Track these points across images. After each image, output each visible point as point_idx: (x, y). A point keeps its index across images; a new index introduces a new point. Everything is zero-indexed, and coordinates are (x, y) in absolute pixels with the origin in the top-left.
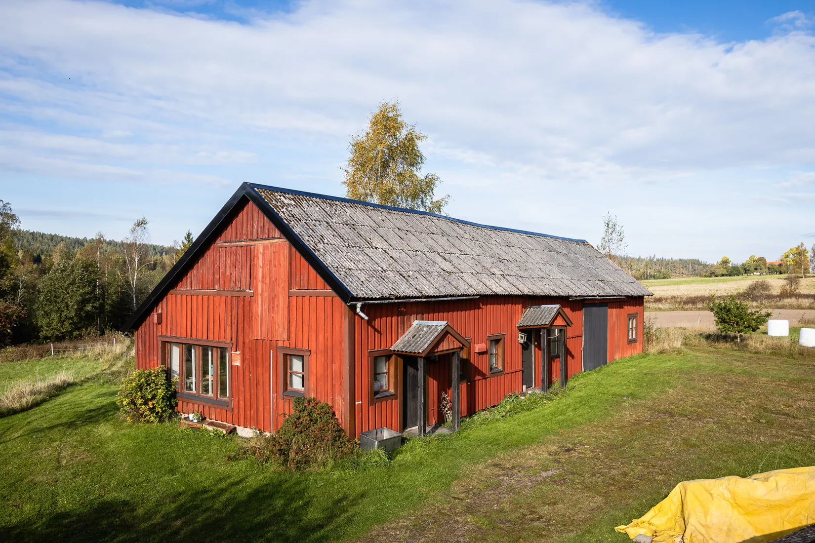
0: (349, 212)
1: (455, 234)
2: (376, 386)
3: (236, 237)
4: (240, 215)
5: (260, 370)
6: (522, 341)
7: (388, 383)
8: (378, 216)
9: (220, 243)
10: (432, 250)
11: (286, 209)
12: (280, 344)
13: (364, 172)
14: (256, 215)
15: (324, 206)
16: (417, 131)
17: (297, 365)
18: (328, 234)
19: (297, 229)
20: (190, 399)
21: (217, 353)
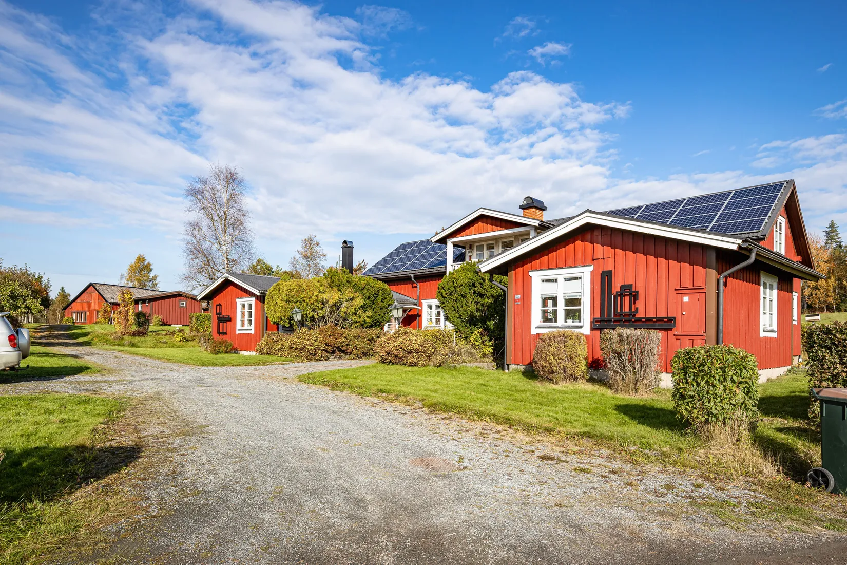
3: (88, 292)
4: (89, 288)
9: (85, 293)
11: (98, 287)
14: (92, 288)
18: (104, 291)
19: (99, 290)
20: (78, 322)
21: (84, 313)
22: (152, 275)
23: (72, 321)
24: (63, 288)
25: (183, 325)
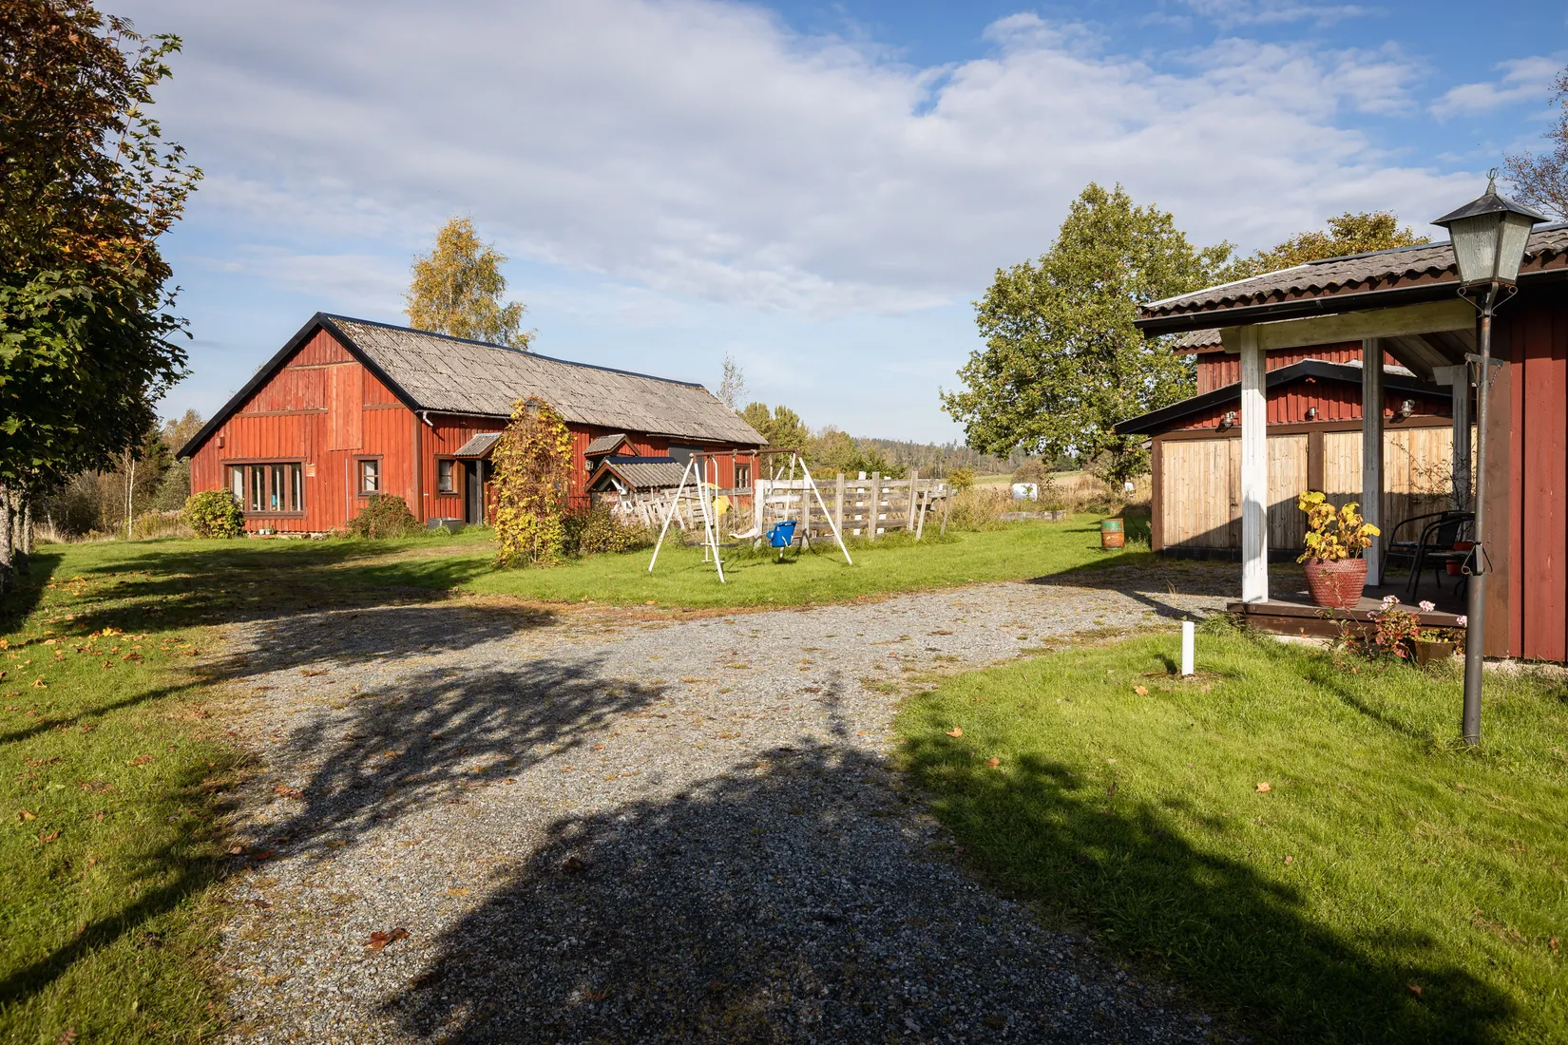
0: (416, 341)
1: (526, 367)
2: (441, 487)
3: (308, 361)
4: (313, 341)
5: (336, 477)
6: (588, 468)
7: (452, 482)
8: (444, 346)
10: (496, 379)
11: (358, 336)
12: (355, 452)
13: (431, 300)
14: (328, 341)
15: (391, 335)
16: (496, 252)
17: (370, 470)
18: (397, 360)
19: (370, 353)
20: (259, 516)
21: (288, 469)
22: (502, 302)
23: (230, 509)
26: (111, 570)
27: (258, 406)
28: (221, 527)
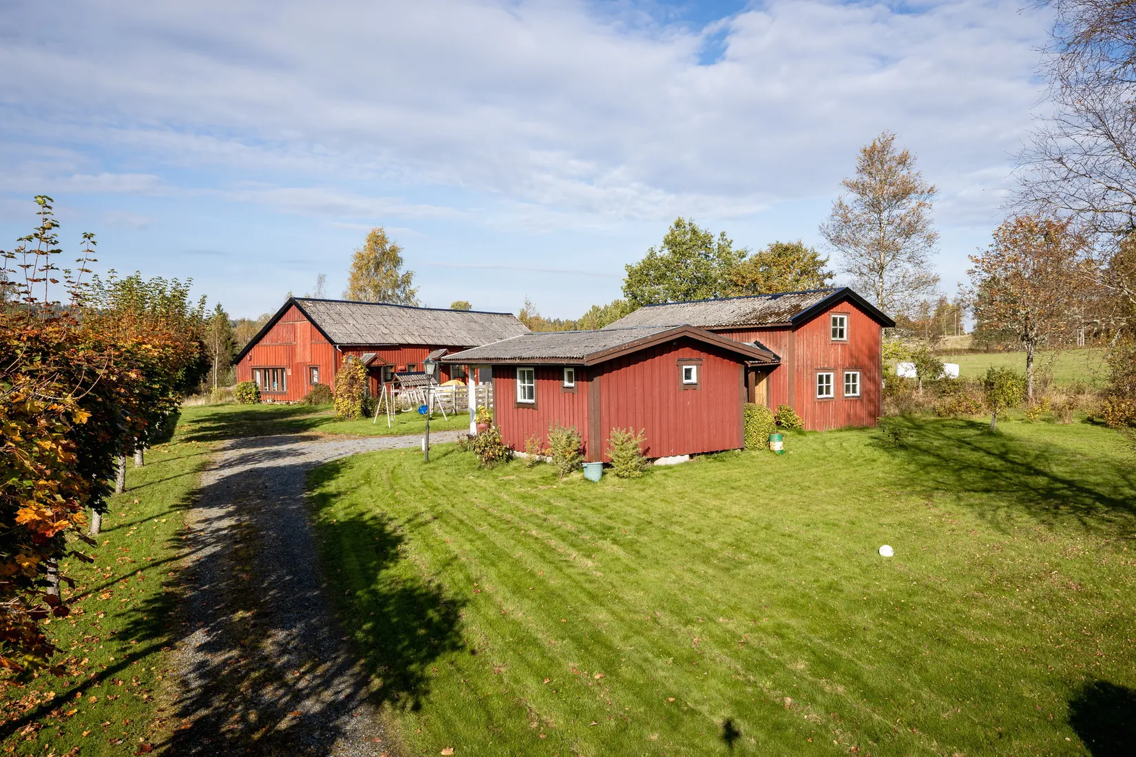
0: (340, 307)
3: (287, 320)
4: (289, 311)
5: (300, 375)
8: (354, 308)
9: (280, 322)
11: (309, 307)
12: (308, 364)
14: (296, 311)
15: (327, 305)
16: (398, 245)
17: (315, 372)
18: (328, 319)
19: (314, 317)
20: (267, 393)
21: (279, 371)
22: (401, 272)
23: (254, 390)
24: (219, 306)
25: (691, 456)
26: (198, 422)
27: (266, 341)
28: (250, 399)
